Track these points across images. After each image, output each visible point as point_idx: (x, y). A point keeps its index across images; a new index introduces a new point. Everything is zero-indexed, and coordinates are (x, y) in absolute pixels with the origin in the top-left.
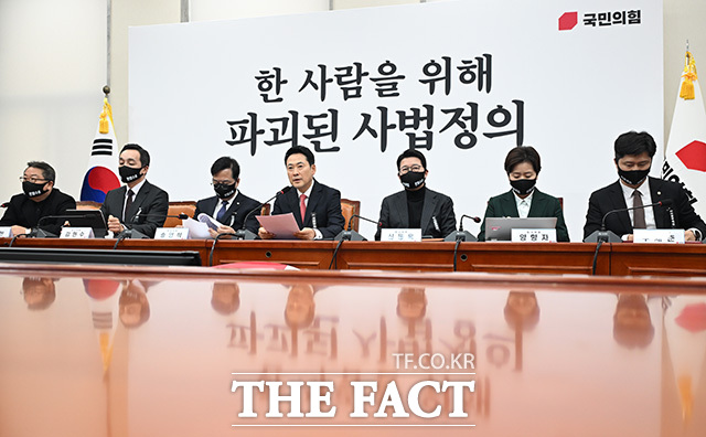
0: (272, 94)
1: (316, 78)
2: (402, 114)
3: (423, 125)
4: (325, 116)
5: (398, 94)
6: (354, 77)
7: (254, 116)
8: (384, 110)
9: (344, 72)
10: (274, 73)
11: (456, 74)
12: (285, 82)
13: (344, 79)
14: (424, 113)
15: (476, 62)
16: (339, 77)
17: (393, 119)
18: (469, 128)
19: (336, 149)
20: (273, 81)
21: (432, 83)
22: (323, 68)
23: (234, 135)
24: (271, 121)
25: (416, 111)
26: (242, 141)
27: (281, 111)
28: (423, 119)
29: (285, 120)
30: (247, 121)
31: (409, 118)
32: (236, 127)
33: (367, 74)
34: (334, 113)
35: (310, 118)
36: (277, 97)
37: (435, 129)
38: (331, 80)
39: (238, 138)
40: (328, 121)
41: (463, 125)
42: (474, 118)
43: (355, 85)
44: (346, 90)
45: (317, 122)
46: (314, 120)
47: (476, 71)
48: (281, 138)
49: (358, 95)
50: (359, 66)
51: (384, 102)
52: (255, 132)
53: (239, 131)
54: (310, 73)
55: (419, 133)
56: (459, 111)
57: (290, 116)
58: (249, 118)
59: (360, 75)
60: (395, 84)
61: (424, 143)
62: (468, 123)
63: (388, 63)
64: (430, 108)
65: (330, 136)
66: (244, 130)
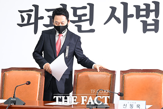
2: (138, 7)
3: (152, 15)
4: (85, 8)
7: (37, 7)
8: (125, 5)
17: (132, 10)
19: (92, 31)
23: (23, 19)
25: (148, 6)
26: (28, 24)
28: (152, 11)
30: (31, 11)
31: (143, 10)
32: (24, 15)
34: (92, 6)
35: (75, 9)
37: (161, 18)
39: (25, 22)
40: (87, 11)
45: (79, 12)
46: (78, 10)
52: (37, 18)
53: (26, 17)
55: (150, 21)
58: (33, 8)
61: (153, 27)
64: (157, 4)
65: (88, 22)
66: (30, 16)
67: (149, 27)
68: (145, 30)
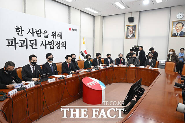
0: (20, 33)
1: (31, 31)
2: (49, 42)
3: (52, 44)
4: (34, 40)
5: (48, 38)
6: (39, 32)
7: (15, 39)
8: (46, 40)
9: (37, 31)
10: (20, 28)
11: (57, 35)
12: (23, 31)
13: (37, 32)
14: (52, 42)
15: (59, 33)
16: (36, 32)
17: (47, 43)
18: (59, 45)
19: (37, 48)
20: (20, 30)
21: (53, 36)
22: (33, 29)
23: (9, 43)
24: (20, 40)
25: (51, 41)
26: (12, 45)
27: (23, 38)
29: (24, 41)
30: (13, 40)
32: (10, 41)
33: (42, 32)
34: (36, 40)
35: (30, 41)
36: (21, 34)
37: (54, 45)
38: (35, 32)
40: (34, 42)
41: (58, 45)
42: (60, 44)
43: (40, 34)
44: (38, 35)
45: (32, 42)
47: (59, 35)
48: (23, 45)
49: (40, 37)
50: (40, 30)
51: (46, 39)
52: (16, 43)
54: (30, 30)
55: (52, 46)
56: (58, 42)
57: (25, 40)
58: (14, 39)
59: (41, 32)
60: (47, 35)
61: (53, 48)
62: (59, 44)
63: (46, 31)
64: (53, 41)
65: (35, 45)
66: (12, 42)
67: (52, 48)
68: (51, 49)
